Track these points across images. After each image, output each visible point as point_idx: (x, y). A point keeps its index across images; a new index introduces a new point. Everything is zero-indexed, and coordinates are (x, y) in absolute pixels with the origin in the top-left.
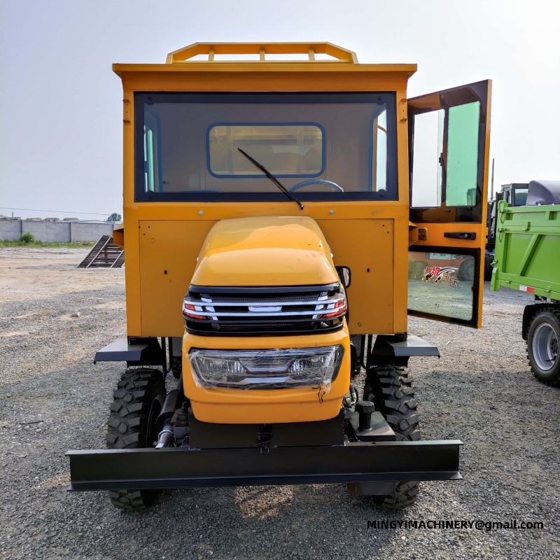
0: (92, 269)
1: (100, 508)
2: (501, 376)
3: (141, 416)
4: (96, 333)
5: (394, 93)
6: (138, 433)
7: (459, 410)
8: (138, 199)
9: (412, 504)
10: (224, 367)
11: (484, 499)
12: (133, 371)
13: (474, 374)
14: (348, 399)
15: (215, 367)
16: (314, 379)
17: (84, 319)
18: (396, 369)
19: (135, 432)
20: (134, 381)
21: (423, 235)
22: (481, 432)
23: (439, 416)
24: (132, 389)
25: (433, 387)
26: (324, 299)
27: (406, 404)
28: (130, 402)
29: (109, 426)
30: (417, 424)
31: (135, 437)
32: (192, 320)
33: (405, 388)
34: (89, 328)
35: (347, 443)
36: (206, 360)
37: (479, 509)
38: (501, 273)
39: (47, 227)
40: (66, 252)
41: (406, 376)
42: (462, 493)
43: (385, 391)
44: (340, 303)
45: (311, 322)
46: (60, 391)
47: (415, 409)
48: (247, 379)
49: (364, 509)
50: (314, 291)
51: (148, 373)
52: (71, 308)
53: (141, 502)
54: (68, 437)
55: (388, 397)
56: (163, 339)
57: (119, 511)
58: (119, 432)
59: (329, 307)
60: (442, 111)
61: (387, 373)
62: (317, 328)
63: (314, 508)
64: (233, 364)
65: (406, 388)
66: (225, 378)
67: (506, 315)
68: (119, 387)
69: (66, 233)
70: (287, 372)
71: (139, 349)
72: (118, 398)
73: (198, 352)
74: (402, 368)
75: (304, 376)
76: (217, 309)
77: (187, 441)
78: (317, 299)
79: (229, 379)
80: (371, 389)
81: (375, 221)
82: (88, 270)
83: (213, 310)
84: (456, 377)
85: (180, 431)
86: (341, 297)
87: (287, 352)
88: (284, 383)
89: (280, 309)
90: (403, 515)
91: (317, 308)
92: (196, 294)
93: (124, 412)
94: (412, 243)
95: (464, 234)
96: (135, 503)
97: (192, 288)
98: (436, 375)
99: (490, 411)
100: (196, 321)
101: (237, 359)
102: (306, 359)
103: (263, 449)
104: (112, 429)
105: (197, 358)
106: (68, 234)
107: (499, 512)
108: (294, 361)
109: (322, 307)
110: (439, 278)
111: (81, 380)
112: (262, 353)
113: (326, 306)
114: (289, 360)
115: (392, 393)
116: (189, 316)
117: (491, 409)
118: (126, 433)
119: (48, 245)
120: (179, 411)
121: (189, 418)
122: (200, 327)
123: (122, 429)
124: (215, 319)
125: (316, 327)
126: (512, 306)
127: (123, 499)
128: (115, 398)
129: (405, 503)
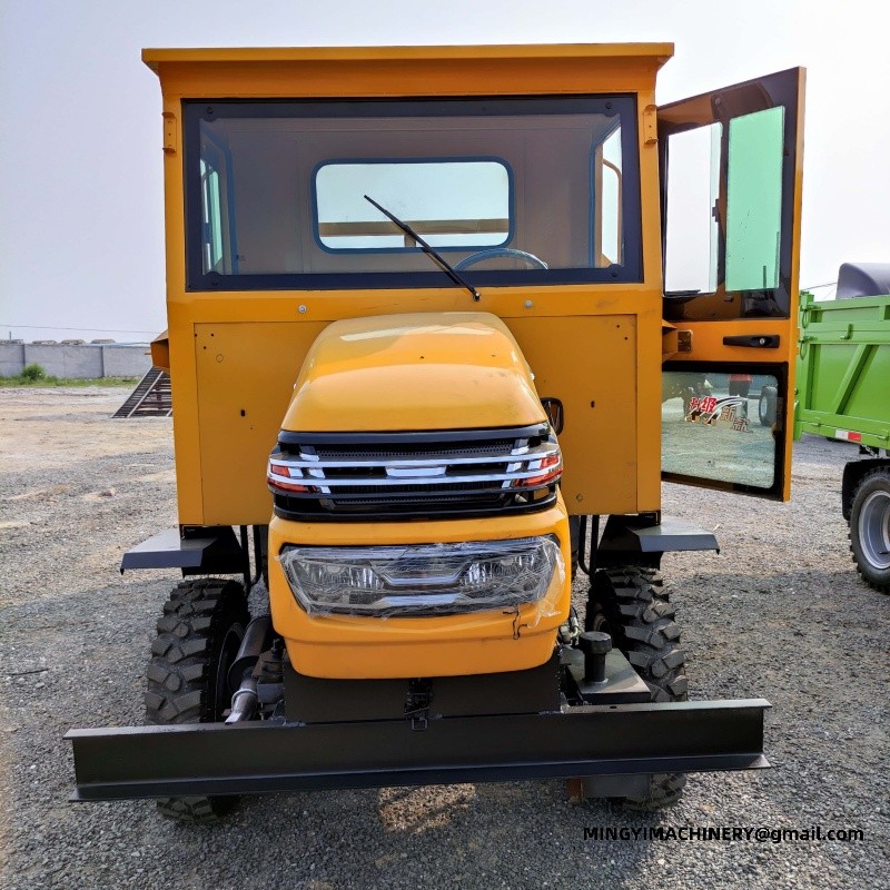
0: (136, 419)
1: (140, 819)
2: (808, 579)
3: (204, 660)
4: (139, 521)
5: (634, 96)
6: (199, 692)
7: (742, 637)
8: (191, 287)
9: (674, 803)
10: (344, 579)
11: (794, 791)
12: (190, 584)
13: (762, 577)
14: (565, 629)
15: (328, 579)
16: (506, 597)
17: (119, 499)
18: (643, 572)
19: (194, 689)
20: (193, 601)
21: (685, 343)
22: (781, 673)
23: (710, 648)
24: (189, 615)
25: (697, 601)
26: (521, 451)
27: (662, 632)
28: (185, 638)
29: (150, 680)
30: (681, 665)
31: (194, 698)
32: (283, 493)
33: (659, 604)
34: (129, 513)
35: (565, 709)
36: (311, 566)
37: (787, 809)
38: (804, 411)
39: (65, 353)
40: (96, 393)
41: (659, 583)
42: (757, 780)
43: (625, 610)
44: (550, 459)
45: (499, 494)
46: (78, 618)
47: (677, 640)
48: (387, 598)
49: (591, 811)
50: (505, 438)
51: (216, 587)
52: (100, 482)
53: (208, 809)
54: (88, 695)
55: (629, 620)
56: (244, 529)
57: (172, 823)
58: (167, 690)
59: (532, 466)
60: (718, 127)
61: (626, 580)
62: (511, 505)
63: (505, 812)
64: (361, 573)
65: (661, 604)
66: (346, 598)
67: (807, 481)
68: (166, 612)
69: (95, 363)
70: (456, 584)
71: (199, 546)
72: (165, 631)
73: (297, 551)
74: (650, 570)
75: (488, 590)
76: (330, 473)
77: (281, 710)
78: (509, 453)
79: (354, 598)
80: (599, 606)
81: (604, 319)
82: (130, 421)
83: (322, 475)
84: (734, 582)
85: (268, 691)
86: (552, 447)
87: (458, 549)
88: (452, 606)
89: (442, 471)
90: (659, 821)
91: (511, 468)
92: (291, 448)
93: (174, 656)
94: (668, 356)
95: (758, 338)
96: (198, 811)
97: (284, 437)
98: (701, 580)
99: (793, 638)
100: (291, 495)
101: (366, 563)
102: (490, 560)
103: (417, 719)
104: (154, 685)
105: (295, 562)
106: (99, 364)
107: (822, 813)
108: (469, 565)
109: (518, 466)
110: (715, 417)
111: (114, 600)
112: (412, 551)
113: (526, 464)
114: (460, 563)
115: (637, 614)
116: (278, 486)
117: (796, 634)
118: (179, 691)
119: (67, 382)
120: (267, 656)
121: (283, 669)
122: (299, 505)
123: (173, 684)
124: (326, 490)
125: (509, 502)
126: (817, 466)
127: (176, 805)
128: (160, 632)
129: (662, 801)
